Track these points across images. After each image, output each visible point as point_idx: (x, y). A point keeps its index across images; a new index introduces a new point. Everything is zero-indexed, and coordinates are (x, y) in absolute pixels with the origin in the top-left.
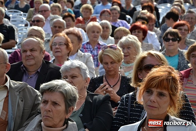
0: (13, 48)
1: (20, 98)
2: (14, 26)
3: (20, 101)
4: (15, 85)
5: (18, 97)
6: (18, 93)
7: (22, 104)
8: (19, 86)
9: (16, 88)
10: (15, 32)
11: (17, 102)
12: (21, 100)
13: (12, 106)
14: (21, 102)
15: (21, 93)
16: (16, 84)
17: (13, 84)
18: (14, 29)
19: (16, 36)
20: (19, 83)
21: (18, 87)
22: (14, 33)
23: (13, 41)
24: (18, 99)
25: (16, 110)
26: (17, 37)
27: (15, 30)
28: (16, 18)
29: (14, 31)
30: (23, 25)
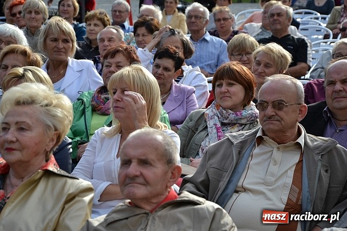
0: (303, 77)
1: (323, 166)
2: (305, 38)
3: (323, 172)
4: (314, 142)
5: (320, 164)
6: (320, 157)
7: (325, 177)
8: (321, 144)
9: (317, 148)
10: (309, 49)
11: (318, 172)
12: (325, 169)
13: (309, 179)
14: (325, 173)
15: (326, 157)
16: (316, 141)
17: (311, 141)
18: (307, 44)
19: (308, 56)
20: (321, 139)
21: (320, 146)
22: (307, 50)
23: (303, 65)
24: (319, 167)
25: (316, 187)
26: (310, 58)
27: (309, 44)
28: (308, 24)
29: (307, 46)
30: (321, 37)
